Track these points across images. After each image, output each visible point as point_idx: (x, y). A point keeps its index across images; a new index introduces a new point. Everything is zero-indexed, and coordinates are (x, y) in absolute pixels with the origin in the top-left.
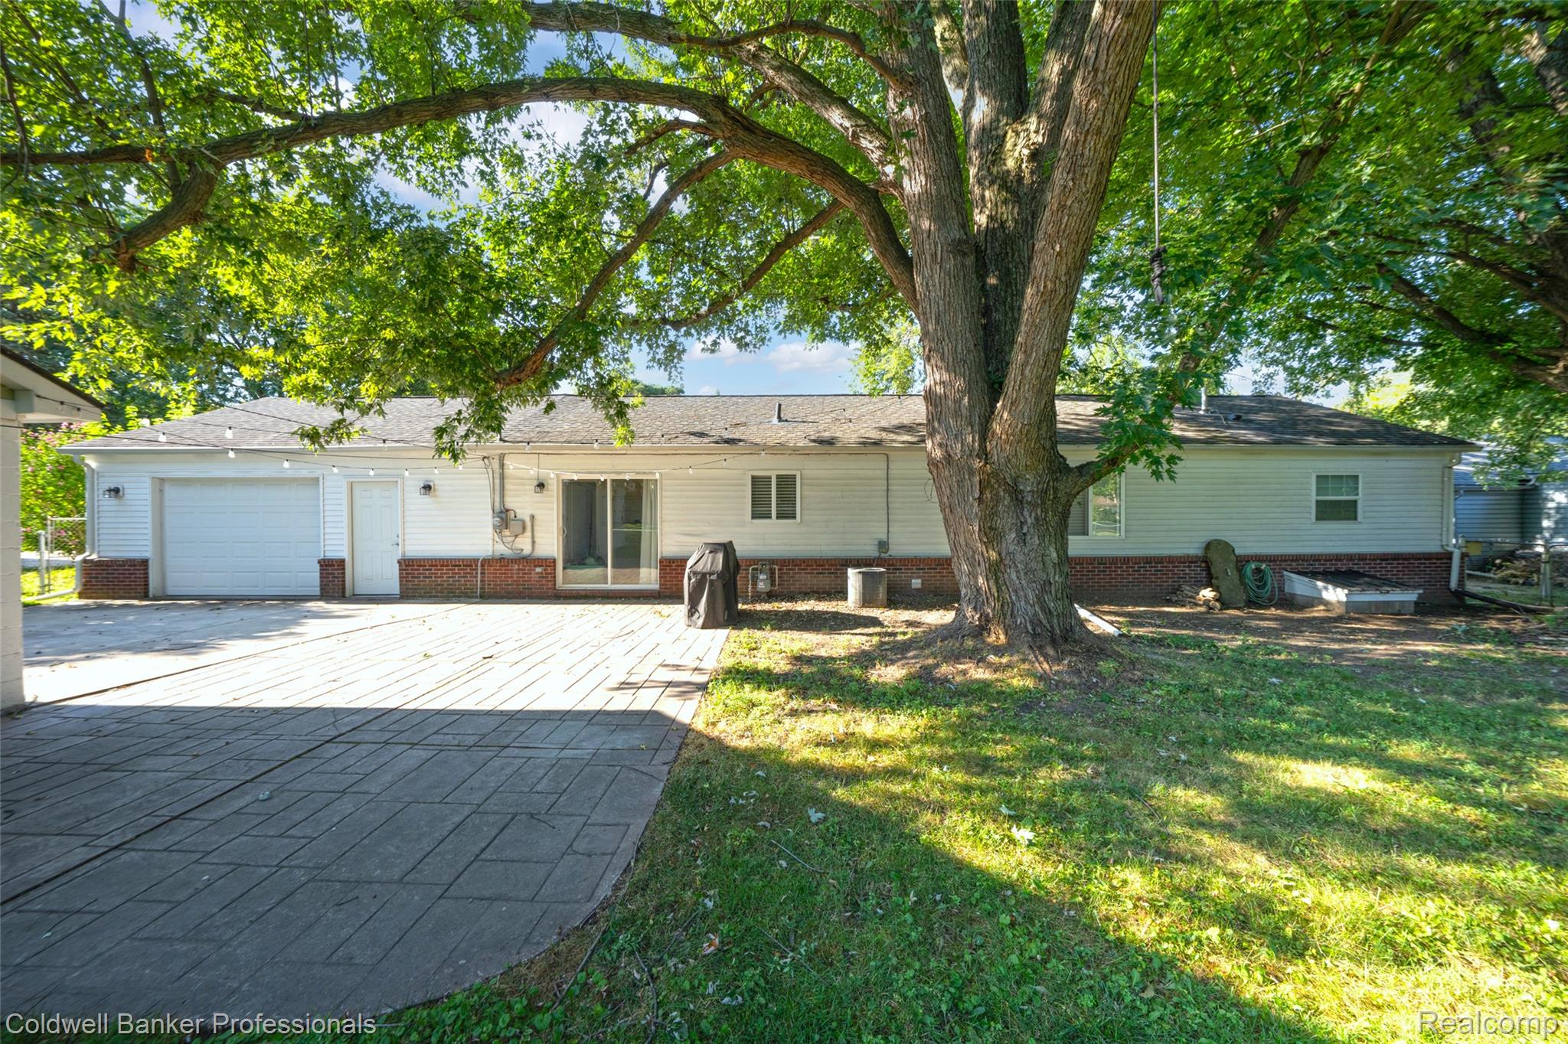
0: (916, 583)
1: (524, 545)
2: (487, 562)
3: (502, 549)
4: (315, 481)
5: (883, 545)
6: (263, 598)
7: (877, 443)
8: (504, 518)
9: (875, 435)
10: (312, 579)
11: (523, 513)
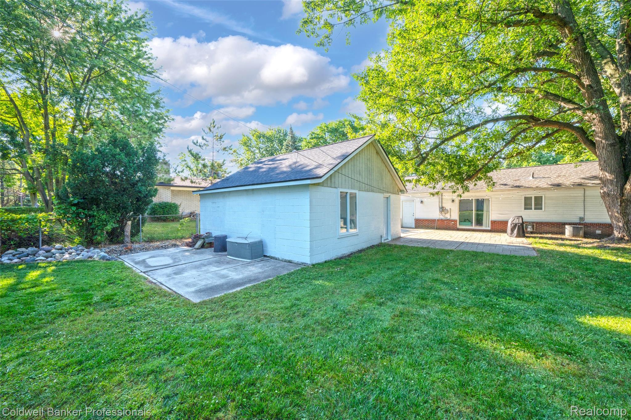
0: (599, 232)
1: (448, 216)
2: (438, 220)
3: (442, 217)
5: (582, 219)
7: (580, 185)
8: (442, 209)
9: (578, 181)
11: (448, 208)
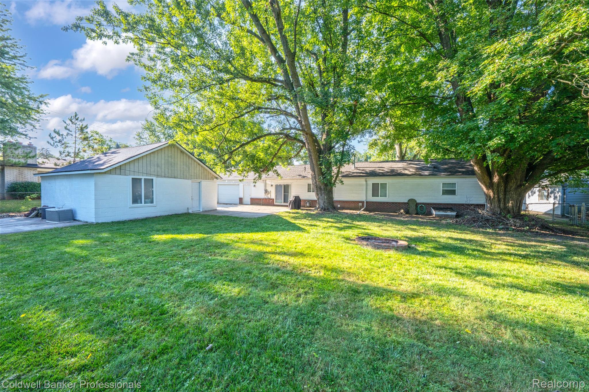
0: (339, 206)
1: (269, 196)
2: (263, 199)
3: (266, 197)
4: (238, 185)
6: (231, 204)
8: (266, 191)
10: (238, 201)
11: (269, 191)
